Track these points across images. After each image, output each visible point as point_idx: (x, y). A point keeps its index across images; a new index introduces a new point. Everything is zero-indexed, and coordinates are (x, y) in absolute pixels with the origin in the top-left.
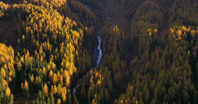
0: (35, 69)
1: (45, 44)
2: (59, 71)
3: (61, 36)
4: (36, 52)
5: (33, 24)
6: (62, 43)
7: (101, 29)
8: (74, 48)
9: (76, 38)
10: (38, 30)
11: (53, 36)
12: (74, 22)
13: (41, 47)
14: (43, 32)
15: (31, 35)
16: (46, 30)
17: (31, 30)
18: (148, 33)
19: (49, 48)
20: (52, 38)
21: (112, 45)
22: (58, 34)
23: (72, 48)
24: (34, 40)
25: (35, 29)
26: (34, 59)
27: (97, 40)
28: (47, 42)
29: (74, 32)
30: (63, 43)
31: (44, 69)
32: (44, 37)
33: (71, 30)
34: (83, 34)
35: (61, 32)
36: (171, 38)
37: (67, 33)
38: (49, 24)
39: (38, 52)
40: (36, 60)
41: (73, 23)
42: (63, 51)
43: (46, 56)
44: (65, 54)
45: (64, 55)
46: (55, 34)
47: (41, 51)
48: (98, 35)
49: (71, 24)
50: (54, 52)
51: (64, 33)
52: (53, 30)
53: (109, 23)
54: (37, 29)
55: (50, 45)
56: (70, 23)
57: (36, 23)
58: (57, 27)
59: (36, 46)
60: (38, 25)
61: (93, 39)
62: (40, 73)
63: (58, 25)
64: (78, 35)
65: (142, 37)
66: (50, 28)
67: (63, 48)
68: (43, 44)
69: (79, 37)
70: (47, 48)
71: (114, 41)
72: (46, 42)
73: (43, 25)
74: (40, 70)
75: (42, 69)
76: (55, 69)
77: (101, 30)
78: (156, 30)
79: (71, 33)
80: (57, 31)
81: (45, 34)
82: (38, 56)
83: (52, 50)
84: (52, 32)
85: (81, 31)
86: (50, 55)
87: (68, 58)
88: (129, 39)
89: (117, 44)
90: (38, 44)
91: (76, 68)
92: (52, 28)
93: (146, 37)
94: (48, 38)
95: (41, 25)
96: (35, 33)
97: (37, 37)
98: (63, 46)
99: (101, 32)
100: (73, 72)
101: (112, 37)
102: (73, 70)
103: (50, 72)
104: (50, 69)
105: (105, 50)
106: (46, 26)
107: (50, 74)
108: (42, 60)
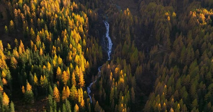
0: (37, 66)
1: (43, 32)
2: (68, 67)
3: (62, 22)
4: (32, 43)
5: (23, 6)
6: (64, 31)
7: (106, 12)
8: (80, 37)
9: (81, 24)
10: (31, 13)
11: (52, 22)
12: (74, 3)
13: (38, 36)
14: (38, 16)
15: (22, 20)
16: (41, 14)
17: (21, 14)
18: (166, 17)
19: (48, 38)
20: (50, 24)
21: (123, 32)
22: (58, 19)
23: (78, 37)
24: (27, 27)
25: (27, 12)
26: (32, 52)
27: (104, 26)
28: (45, 30)
29: (78, 17)
30: (66, 30)
31: (49, 65)
32: (40, 24)
33: (73, 14)
34: (87, 19)
35: (62, 17)
36: (195, 24)
37: (68, 17)
38: (45, 7)
39: (35, 43)
40: (34, 53)
41: (73, 5)
42: (67, 41)
43: (45, 48)
44: (71, 45)
45: (69, 45)
46: (54, 19)
47: (39, 42)
48: (105, 19)
49: (71, 6)
50: (55, 42)
51: (65, 17)
52: (50, 13)
53: (114, 5)
54: (29, 12)
55: (49, 34)
56: (69, 5)
57: (27, 5)
58: (54, 10)
59: (30, 35)
60: (30, 7)
61: (99, 25)
62: (44, 71)
63: (55, 7)
64: (82, 20)
65: (159, 22)
66: (47, 12)
67: (67, 37)
68: (40, 32)
69: (84, 23)
70: (46, 37)
71: (127, 28)
72: (43, 30)
73: (37, 7)
74: (44, 67)
75: (47, 66)
76: (62, 65)
77: (106, 14)
78: (174, 14)
79: (73, 18)
80: (56, 15)
81: (41, 19)
82: (36, 48)
83: (53, 41)
84: (49, 16)
85: (85, 15)
86: (51, 46)
87: (76, 49)
88: (143, 25)
89: (131, 31)
90: (33, 32)
91: (87, 62)
92: (48, 12)
93: (164, 23)
94: (46, 25)
95: (34, 7)
96: (28, 18)
97: (31, 23)
98: (66, 35)
99: (108, 16)
100: (85, 67)
101: (123, 22)
102: (85, 65)
103: (58, 70)
104: (56, 65)
105: (115, 38)
106: (41, 9)
107: (58, 71)
108: (41, 53)
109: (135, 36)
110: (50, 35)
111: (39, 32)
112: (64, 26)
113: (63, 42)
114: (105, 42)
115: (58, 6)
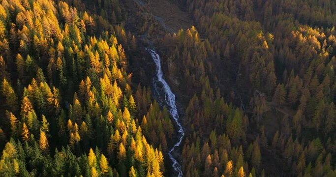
1: (36, 86)
4: (13, 118)
6: (85, 80)
9: (113, 60)
11: (52, 60)
12: (86, 14)
13: (26, 98)
16: (22, 42)
19: (50, 100)
20: (49, 66)
22: (65, 53)
26: (20, 147)
27: (151, 59)
28: (38, 81)
30: (88, 79)
32: (25, 66)
35: (73, 48)
41: (84, 18)
42: (97, 104)
44: (110, 114)
45: (105, 115)
46: (56, 53)
47: (31, 114)
48: (147, 45)
49: (80, 21)
50: (71, 109)
51: (79, 48)
53: (150, 16)
55: (52, 91)
56: (78, 19)
63: (51, 25)
65: (253, 51)
67: (95, 94)
68: (30, 87)
69: (118, 57)
70: (45, 100)
78: (271, 36)
80: (61, 45)
81: (25, 58)
84: (40, 47)
85: (115, 40)
93: (259, 51)
98: (91, 89)
99: (150, 39)
101: (189, 52)
105: (176, 82)
106: (19, 31)
108: (44, 142)
109: (216, 78)
110: (53, 93)
111: (27, 88)
112: (81, 68)
113: (86, 106)
114: (159, 91)
115: (55, 23)
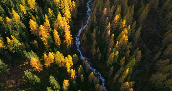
2: (46, 16)
31: (16, 15)
62: (10, 27)
74: (8, 19)
76: (36, 10)
91: (73, 2)
100: (70, 10)
102: (70, 7)
103: (30, 23)
104: (27, 12)
107: (31, 26)
